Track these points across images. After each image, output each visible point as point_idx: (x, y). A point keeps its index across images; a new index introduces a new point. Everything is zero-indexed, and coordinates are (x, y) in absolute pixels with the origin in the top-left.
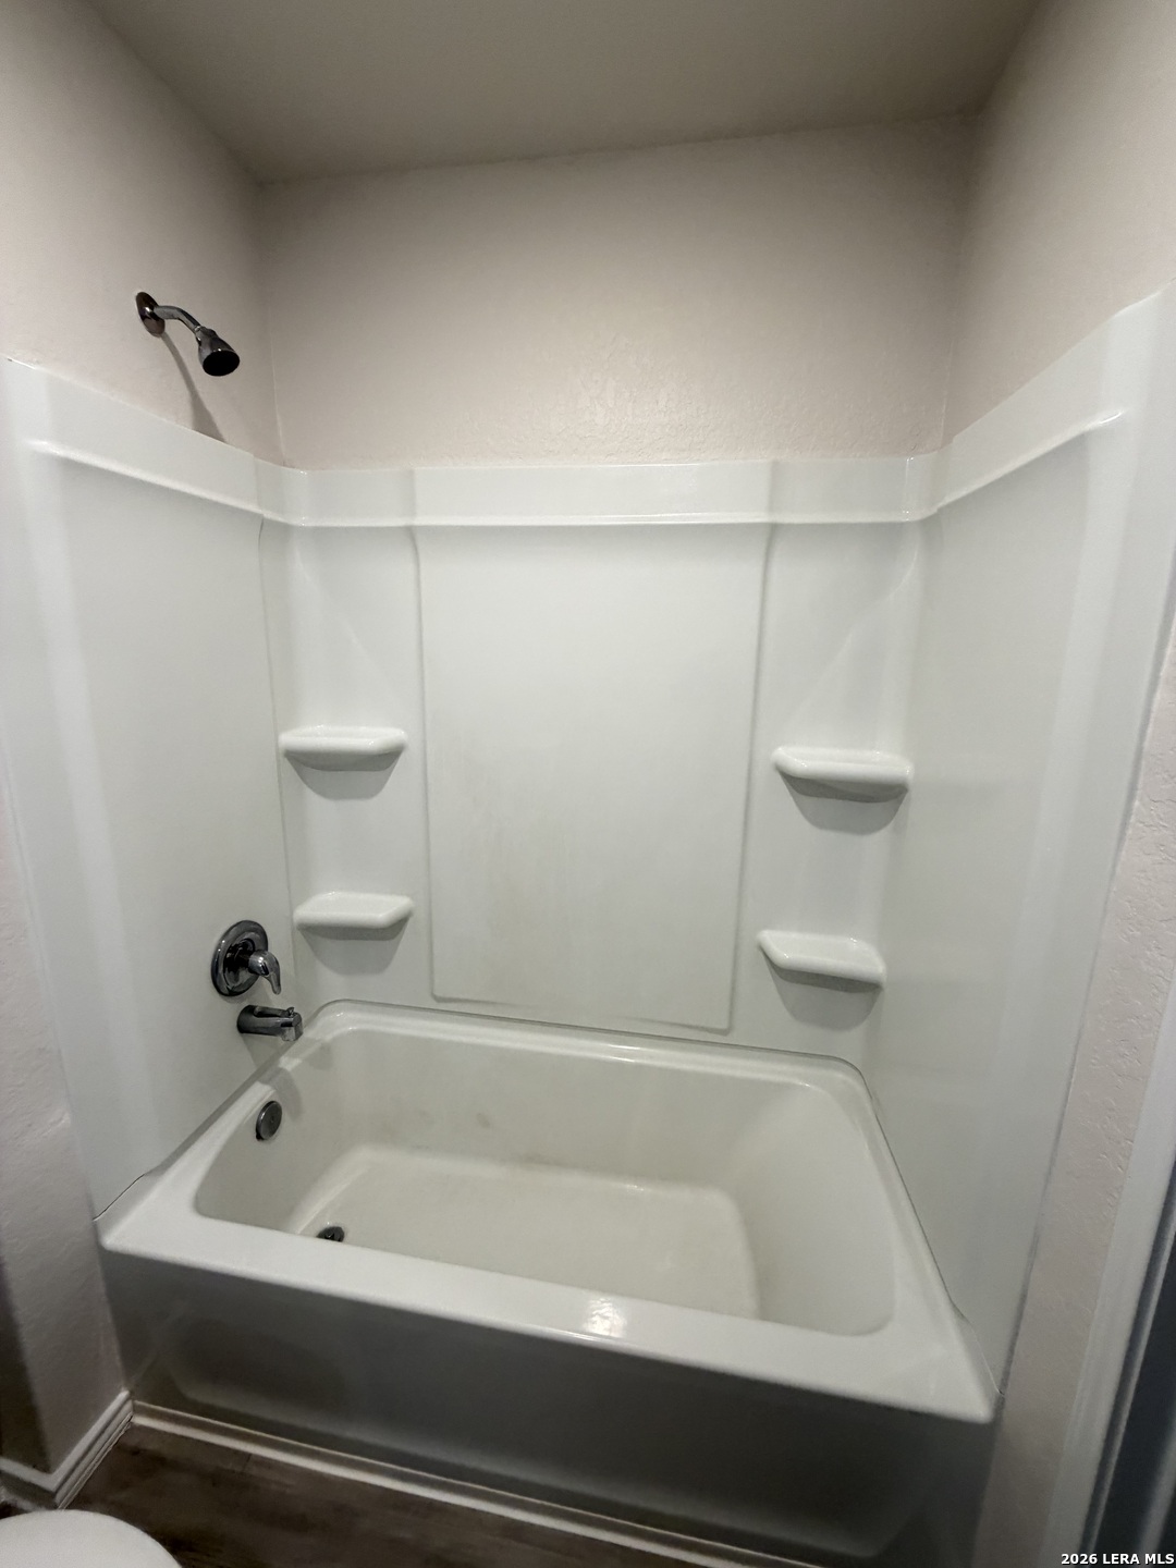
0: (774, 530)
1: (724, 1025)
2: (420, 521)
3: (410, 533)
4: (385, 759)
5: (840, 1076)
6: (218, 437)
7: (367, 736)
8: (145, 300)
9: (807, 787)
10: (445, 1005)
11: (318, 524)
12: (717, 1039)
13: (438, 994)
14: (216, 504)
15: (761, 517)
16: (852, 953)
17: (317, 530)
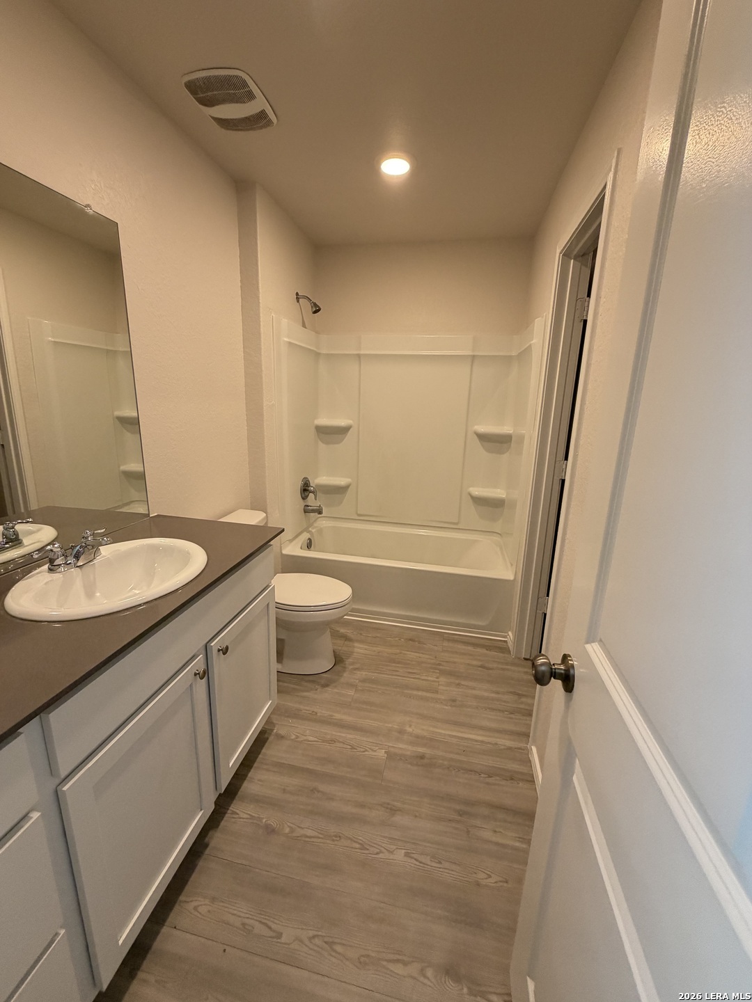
0: (474, 357)
1: (456, 521)
2: (362, 352)
3: (359, 356)
4: (344, 430)
5: (496, 538)
6: (306, 328)
7: (341, 422)
8: (297, 294)
9: (483, 438)
10: (361, 518)
11: (328, 352)
12: (454, 526)
13: (359, 513)
14: (296, 345)
15: (470, 353)
16: (499, 493)
17: (328, 354)
